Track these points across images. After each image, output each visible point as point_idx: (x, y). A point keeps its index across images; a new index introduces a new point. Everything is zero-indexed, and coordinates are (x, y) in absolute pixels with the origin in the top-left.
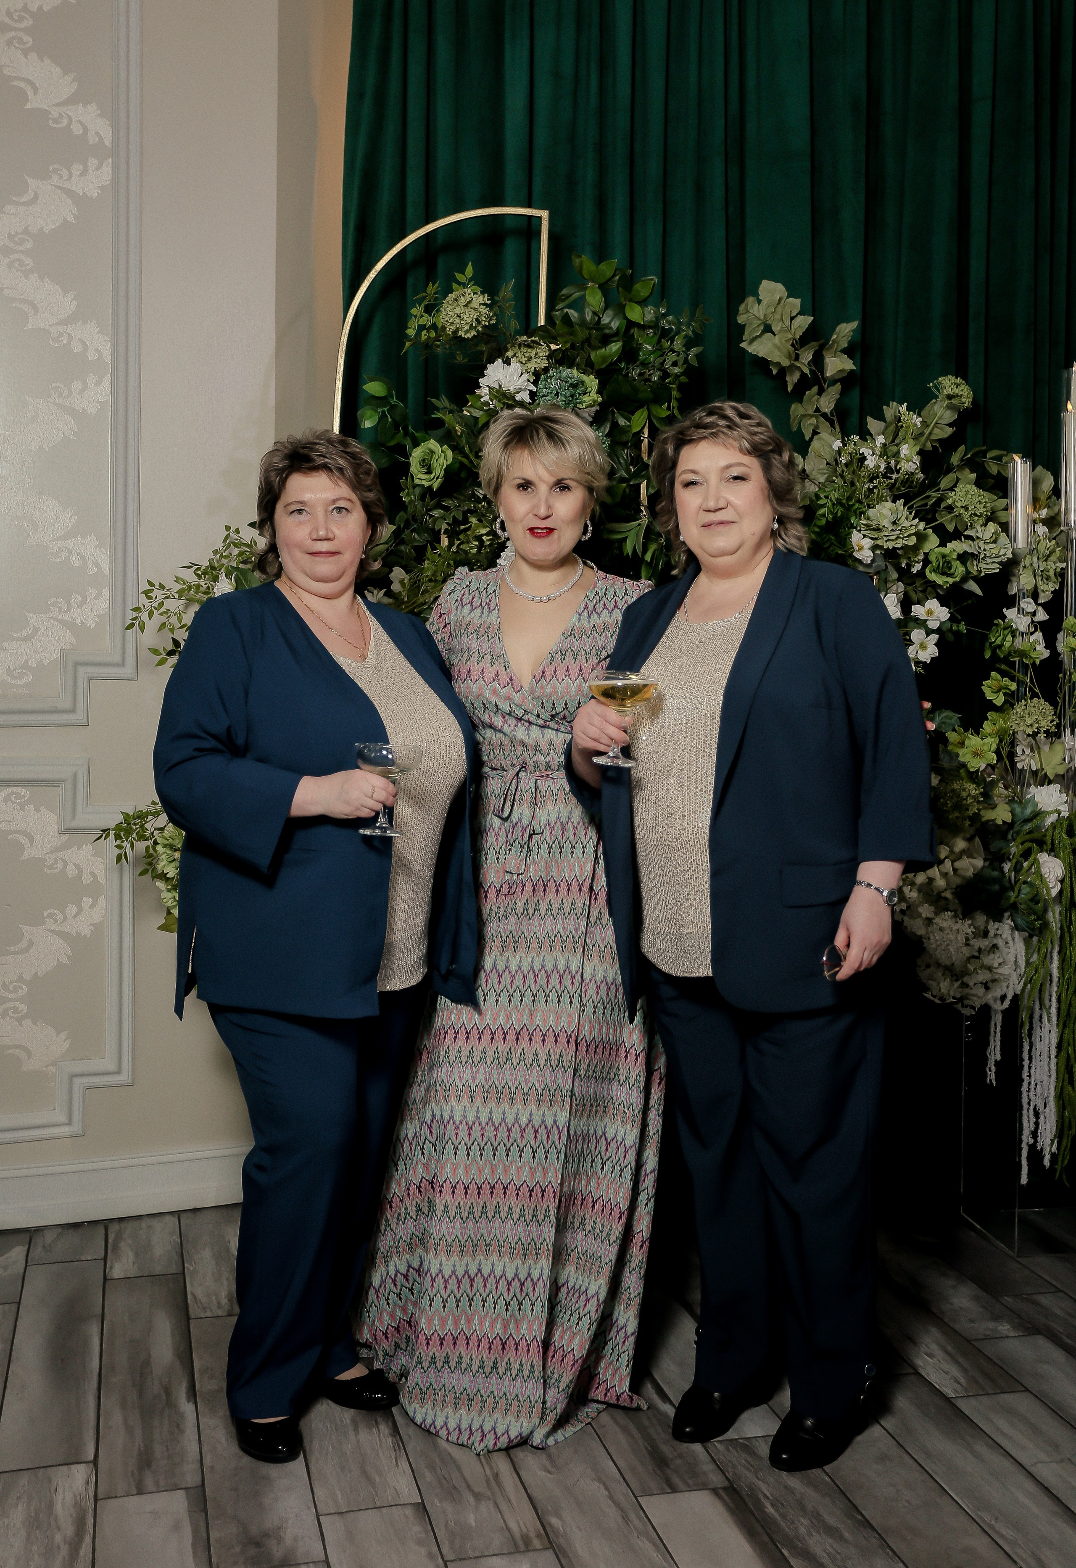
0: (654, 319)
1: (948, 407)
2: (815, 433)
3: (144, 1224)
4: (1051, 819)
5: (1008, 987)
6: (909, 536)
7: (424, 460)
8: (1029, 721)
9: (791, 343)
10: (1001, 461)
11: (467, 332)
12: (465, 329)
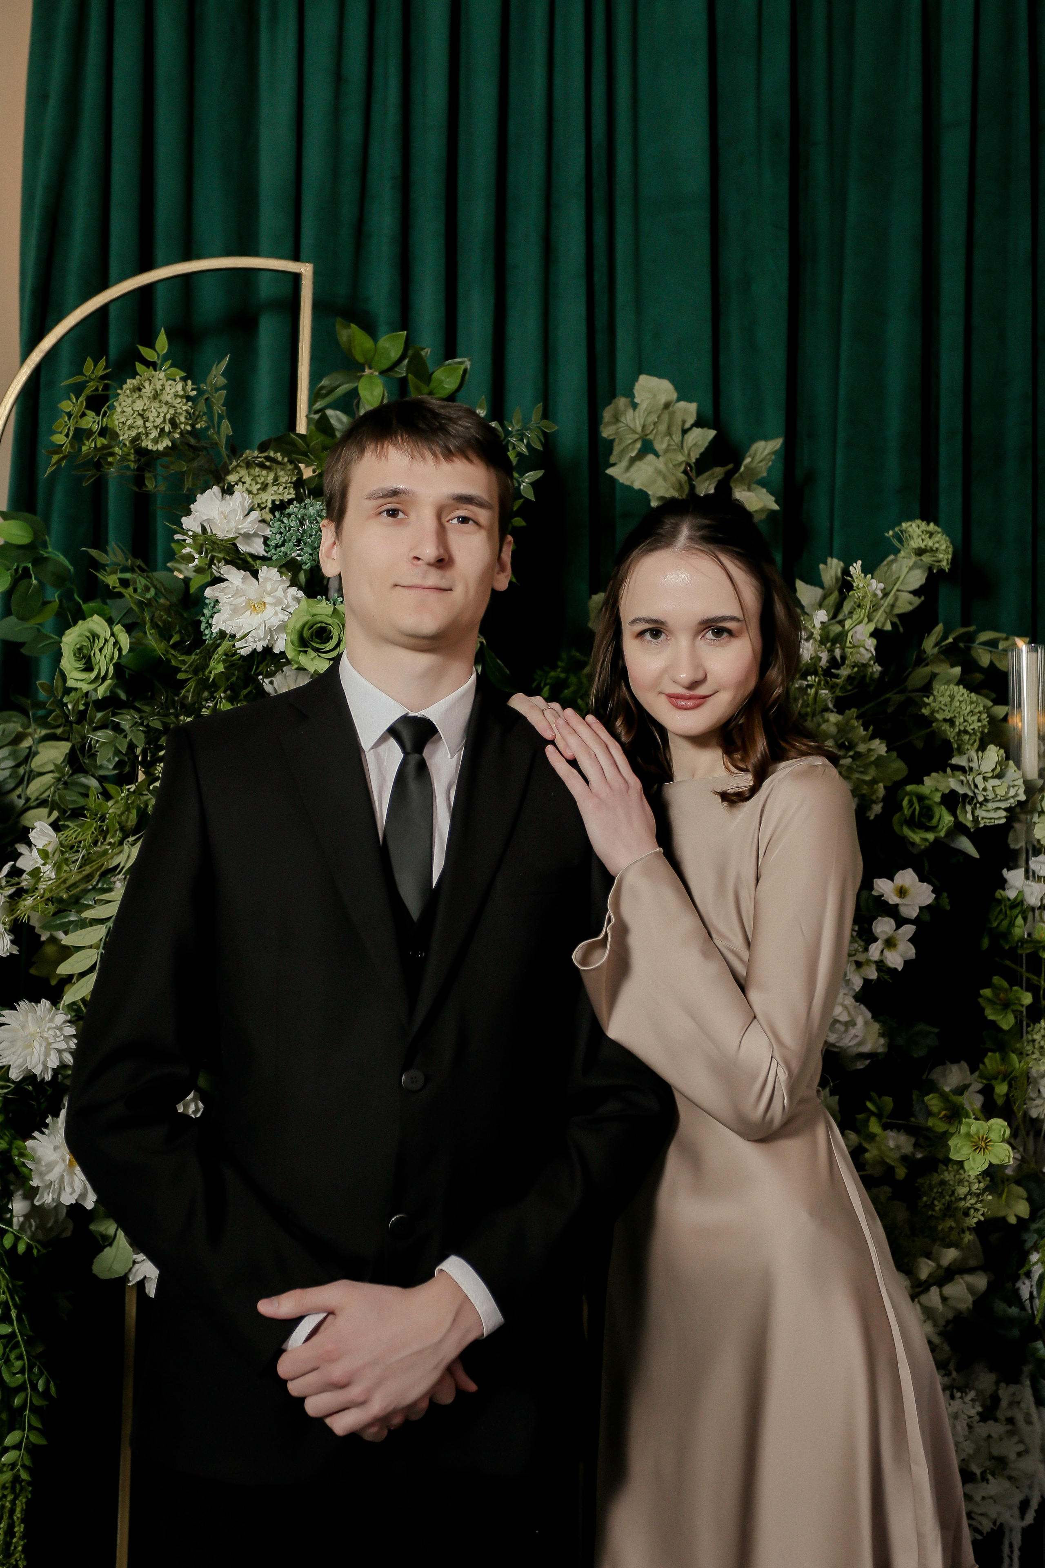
1: (917, 566)
7: (80, 650)
9: (682, 468)
10: (997, 647)
11: (156, 441)
12: (152, 436)
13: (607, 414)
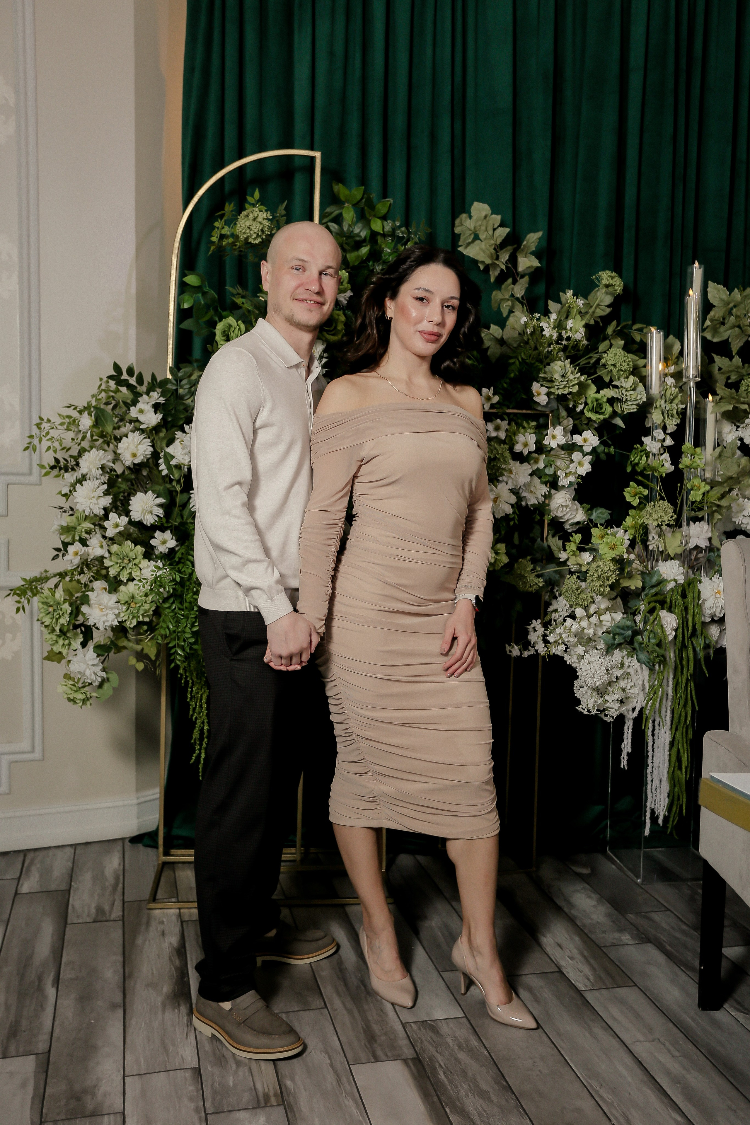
0: (391, 230)
1: (607, 293)
2: (511, 312)
3: (51, 853)
4: (672, 585)
5: (637, 702)
6: (573, 385)
7: (224, 332)
8: (655, 517)
9: (493, 247)
10: (643, 332)
11: (255, 239)
12: (253, 237)
13: (457, 222)
